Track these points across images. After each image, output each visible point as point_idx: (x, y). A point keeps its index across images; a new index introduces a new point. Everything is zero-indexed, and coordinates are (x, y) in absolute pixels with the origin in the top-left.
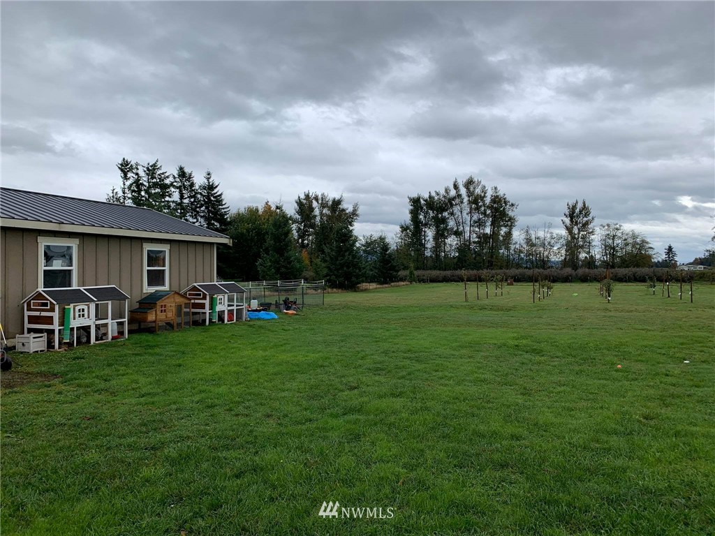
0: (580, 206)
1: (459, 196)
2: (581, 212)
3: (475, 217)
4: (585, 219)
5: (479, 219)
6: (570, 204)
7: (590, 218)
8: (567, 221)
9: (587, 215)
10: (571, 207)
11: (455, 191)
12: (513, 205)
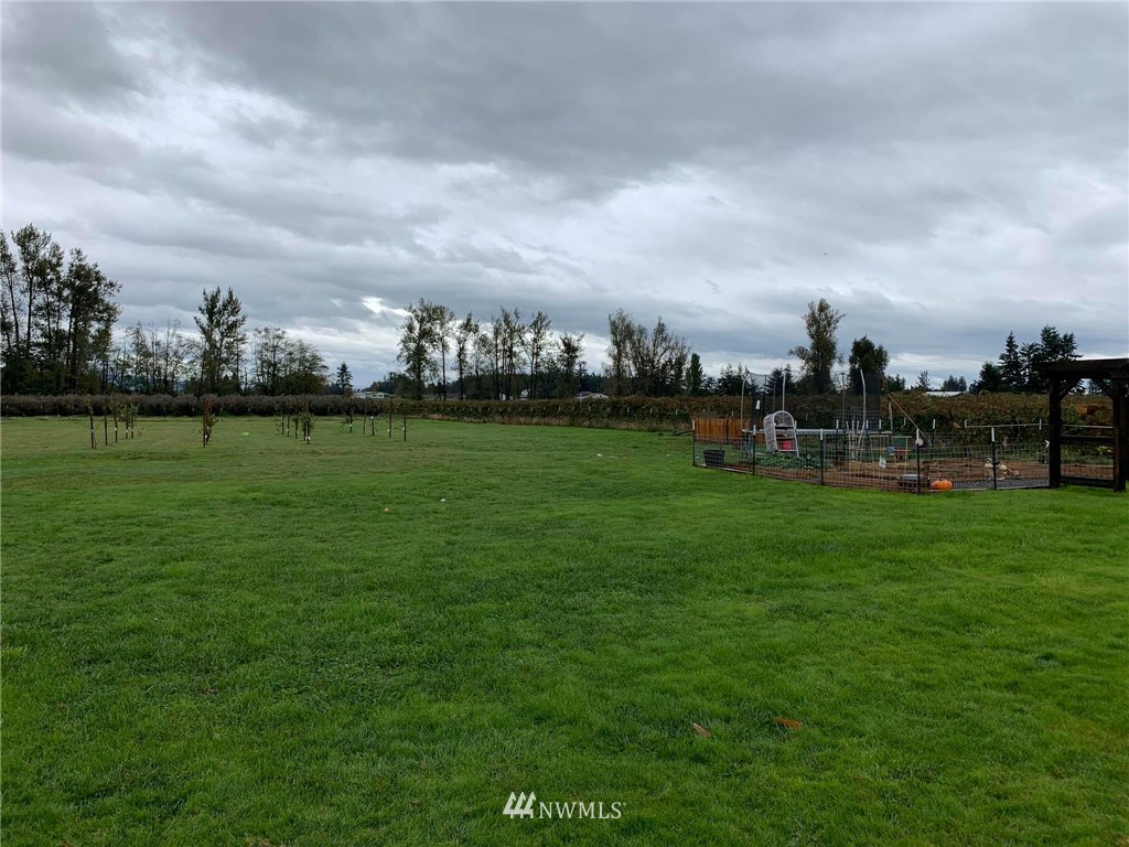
0: (224, 296)
1: (6, 257)
2: (225, 306)
3: (40, 299)
4: (232, 318)
5: (48, 304)
6: (207, 292)
7: (239, 317)
8: (204, 319)
9: (235, 311)
10: (209, 298)
12: (112, 285)
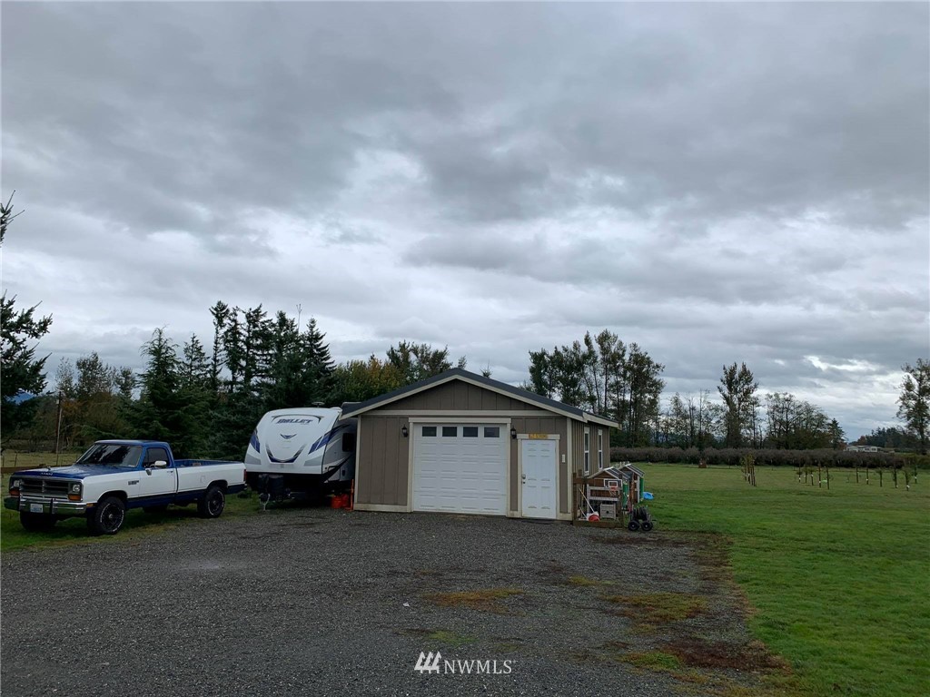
0: (739, 369)
1: (591, 353)
2: (740, 377)
3: (612, 379)
4: (746, 386)
5: (617, 383)
6: (727, 368)
7: (752, 385)
8: (725, 388)
9: (748, 381)
10: (728, 372)
11: (587, 348)
12: (658, 366)
